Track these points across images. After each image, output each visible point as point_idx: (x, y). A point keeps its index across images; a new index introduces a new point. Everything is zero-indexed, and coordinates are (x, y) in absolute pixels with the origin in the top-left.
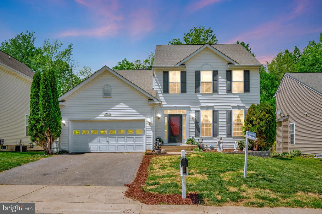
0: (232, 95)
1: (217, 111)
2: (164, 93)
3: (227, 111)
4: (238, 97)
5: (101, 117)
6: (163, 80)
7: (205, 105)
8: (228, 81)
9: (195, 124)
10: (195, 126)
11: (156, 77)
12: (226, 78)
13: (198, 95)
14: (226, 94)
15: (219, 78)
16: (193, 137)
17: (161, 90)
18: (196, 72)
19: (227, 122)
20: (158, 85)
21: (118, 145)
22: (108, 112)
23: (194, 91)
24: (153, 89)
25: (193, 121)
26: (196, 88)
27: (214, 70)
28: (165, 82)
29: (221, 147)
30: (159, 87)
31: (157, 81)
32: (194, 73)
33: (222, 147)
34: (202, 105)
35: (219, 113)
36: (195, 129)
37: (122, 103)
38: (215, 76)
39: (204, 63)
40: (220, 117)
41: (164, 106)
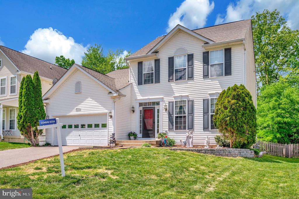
0: (210, 81)
1: (193, 101)
2: (138, 85)
3: (204, 100)
4: (218, 82)
5: (74, 113)
6: (137, 71)
7: (178, 95)
8: (205, 65)
9: (169, 116)
10: (168, 119)
11: (131, 69)
12: (202, 61)
13: (172, 84)
14: (203, 79)
15: (195, 62)
16: (166, 131)
17: (135, 82)
18: (170, 58)
19: (204, 113)
20: (134, 77)
21: (87, 138)
22: (79, 107)
23: (168, 79)
24: (129, 81)
25: (166, 113)
26: (169, 77)
27: (189, 54)
28: (139, 73)
29: (190, 143)
30: (134, 79)
31: (132, 73)
32: (168, 60)
33: (192, 143)
34: (176, 95)
35: (195, 103)
36: (168, 122)
37: (89, 98)
38: (190, 60)
39: (177, 48)
40: (195, 107)
41: (138, 98)
